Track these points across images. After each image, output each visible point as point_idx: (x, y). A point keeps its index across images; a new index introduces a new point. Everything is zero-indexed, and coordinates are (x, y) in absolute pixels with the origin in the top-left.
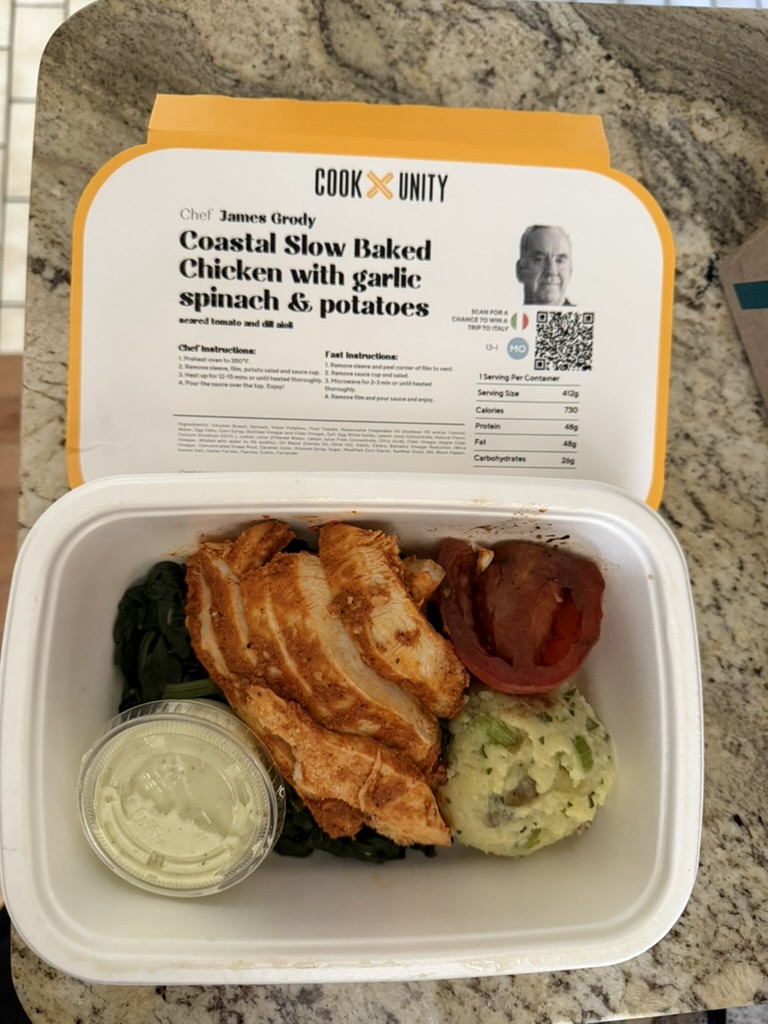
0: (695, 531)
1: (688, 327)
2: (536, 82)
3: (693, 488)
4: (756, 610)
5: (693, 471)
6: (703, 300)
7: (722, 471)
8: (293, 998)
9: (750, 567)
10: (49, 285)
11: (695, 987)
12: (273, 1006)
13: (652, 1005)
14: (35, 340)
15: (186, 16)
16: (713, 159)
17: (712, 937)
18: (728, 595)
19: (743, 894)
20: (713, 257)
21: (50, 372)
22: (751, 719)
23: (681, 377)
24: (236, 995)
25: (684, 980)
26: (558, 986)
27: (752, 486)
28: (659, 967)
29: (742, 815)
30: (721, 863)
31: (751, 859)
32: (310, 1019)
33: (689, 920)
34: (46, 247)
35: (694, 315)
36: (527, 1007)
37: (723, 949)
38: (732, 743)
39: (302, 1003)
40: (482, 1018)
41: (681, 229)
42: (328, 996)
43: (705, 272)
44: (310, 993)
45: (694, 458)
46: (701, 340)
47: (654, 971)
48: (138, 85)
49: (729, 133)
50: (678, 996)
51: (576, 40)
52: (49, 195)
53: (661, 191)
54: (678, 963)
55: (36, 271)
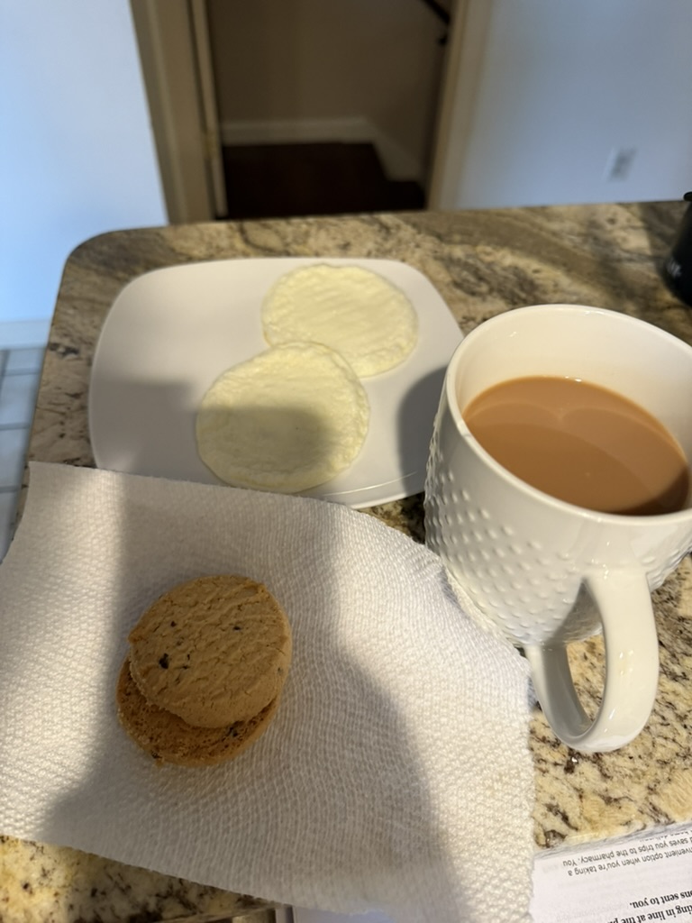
2: (377, 246)
10: (61, 355)
13: (612, 819)
15: (158, 234)
16: (497, 269)
17: (651, 748)
19: (667, 707)
21: (57, 399)
25: (638, 792)
28: (609, 781)
31: (665, 676)
34: (61, 338)
37: (665, 759)
41: (484, 300)
47: (604, 786)
49: (503, 257)
50: (637, 808)
51: (398, 227)
52: (66, 314)
53: (466, 285)
54: (626, 775)
55: (52, 350)
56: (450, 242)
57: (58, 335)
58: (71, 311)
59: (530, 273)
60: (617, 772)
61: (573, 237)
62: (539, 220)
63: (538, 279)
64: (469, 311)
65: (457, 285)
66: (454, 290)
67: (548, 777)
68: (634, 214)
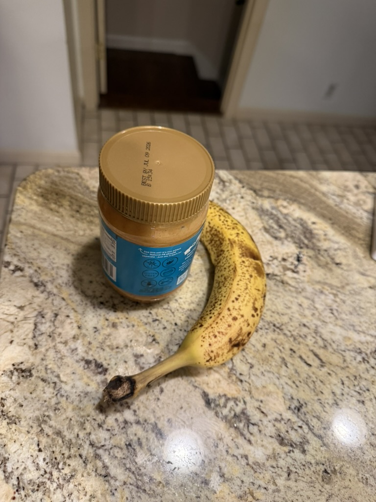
0: (318, 368)
1: (294, 280)
2: (217, 195)
3: (312, 348)
4: (355, 404)
5: (311, 340)
6: (298, 269)
7: (323, 339)
9: (346, 382)
10: (12, 272)
14: (3, 295)
15: (78, 174)
16: (290, 219)
18: (340, 397)
20: (298, 253)
21: (8, 310)
22: (368, 463)
23: (296, 300)
27: (338, 346)
34: (12, 257)
35: (295, 275)
38: (362, 478)
41: (283, 243)
43: (296, 259)
45: (309, 335)
46: (301, 285)
48: (58, 197)
49: (294, 210)
51: (230, 182)
53: (272, 230)
55: (6, 267)
56: (262, 196)
57: (10, 254)
58: (19, 235)
59: (309, 223)
61: (334, 197)
62: (315, 183)
63: (315, 229)
64: (274, 251)
65: (266, 230)
66: (265, 233)
68: (369, 183)
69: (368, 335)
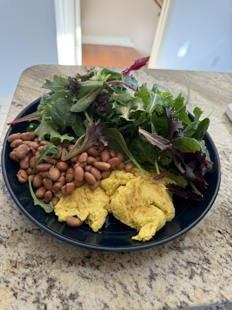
8: (68, 298)
10: (16, 107)
11: (220, 291)
12: (59, 301)
13: (206, 299)
16: (175, 90)
17: (222, 272)
19: (228, 256)
24: (45, 296)
25: (216, 289)
26: (169, 291)
28: (205, 283)
29: (221, 230)
30: (218, 246)
31: (227, 244)
32: (74, 306)
33: (212, 266)
34: (17, 100)
36: (159, 300)
37: (227, 276)
39: (71, 299)
40: (142, 305)
42: (81, 296)
44: (74, 295)
47: (204, 285)
49: (177, 87)
50: (215, 295)
52: (19, 92)
54: (212, 282)
55: (13, 104)
56: (159, 80)
57: (15, 99)
58: (21, 91)
60: (208, 280)
61: (202, 82)
67: (183, 280)
68: (224, 76)
69: (219, 144)
